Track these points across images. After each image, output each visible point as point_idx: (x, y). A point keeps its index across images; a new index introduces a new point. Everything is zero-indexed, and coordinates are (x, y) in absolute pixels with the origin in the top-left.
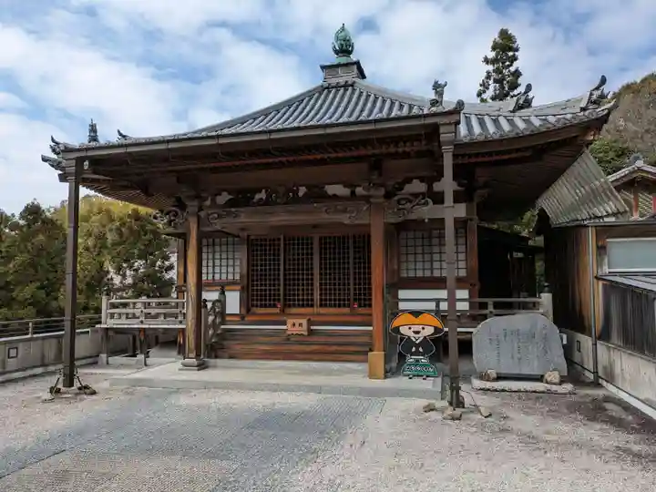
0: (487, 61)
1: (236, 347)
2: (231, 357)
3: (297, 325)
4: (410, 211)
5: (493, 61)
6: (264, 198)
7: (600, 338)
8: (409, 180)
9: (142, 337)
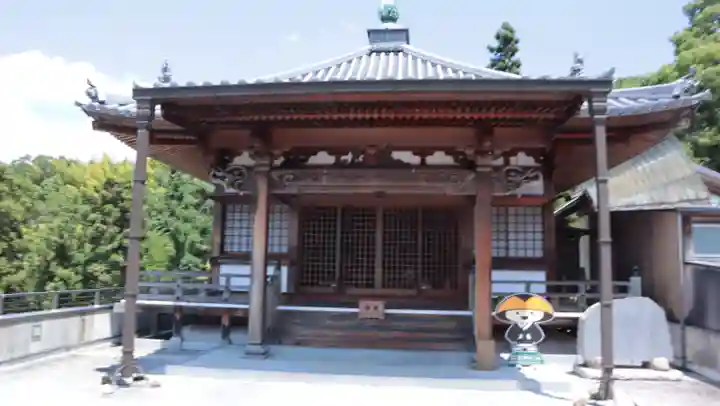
0: (492, 50)
1: (303, 332)
2: (298, 344)
3: (372, 308)
4: (518, 185)
5: (499, 50)
6: (350, 160)
7: (689, 322)
8: (514, 153)
9: (178, 316)
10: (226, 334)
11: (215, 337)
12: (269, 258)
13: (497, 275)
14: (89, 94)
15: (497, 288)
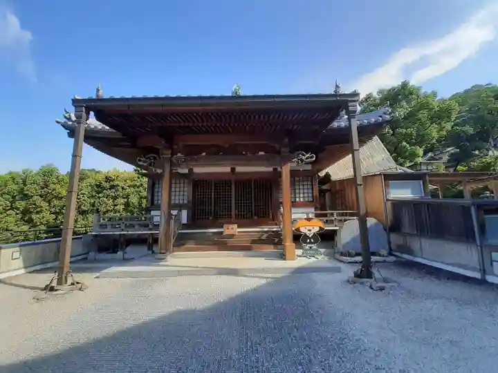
3: (230, 229)
9: (122, 240)
10: (150, 248)
11: (144, 249)
12: (171, 206)
13: (294, 210)
14: (65, 117)
15: (294, 216)
